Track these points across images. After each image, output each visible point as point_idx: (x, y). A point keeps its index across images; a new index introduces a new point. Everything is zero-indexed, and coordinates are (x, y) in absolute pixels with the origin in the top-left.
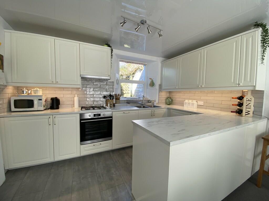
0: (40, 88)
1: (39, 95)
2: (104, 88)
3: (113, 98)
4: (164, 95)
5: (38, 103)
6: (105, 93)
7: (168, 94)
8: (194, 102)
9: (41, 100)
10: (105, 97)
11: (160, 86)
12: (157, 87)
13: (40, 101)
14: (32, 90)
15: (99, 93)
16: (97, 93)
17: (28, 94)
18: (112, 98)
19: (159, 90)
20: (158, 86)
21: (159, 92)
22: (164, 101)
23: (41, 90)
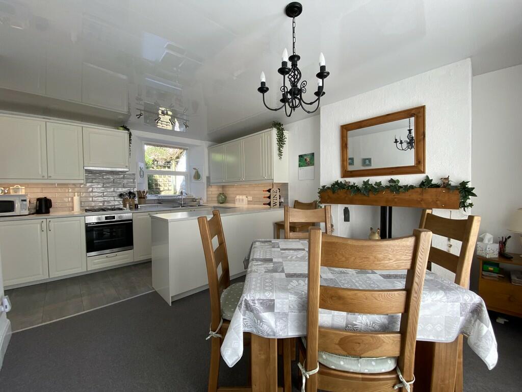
0: (21, 185)
1: (20, 194)
2: (120, 183)
3: (135, 196)
4: (215, 191)
5: (21, 205)
6: (122, 190)
7: (221, 189)
8: (244, 197)
9: (25, 200)
10: (121, 195)
11: (208, 178)
12: (204, 179)
13: (24, 202)
14: (11, 188)
15: (112, 189)
16: (109, 190)
17: (5, 193)
18: (132, 196)
19: (207, 184)
20: (206, 179)
21: (207, 187)
22: (216, 199)
23: (24, 188)
